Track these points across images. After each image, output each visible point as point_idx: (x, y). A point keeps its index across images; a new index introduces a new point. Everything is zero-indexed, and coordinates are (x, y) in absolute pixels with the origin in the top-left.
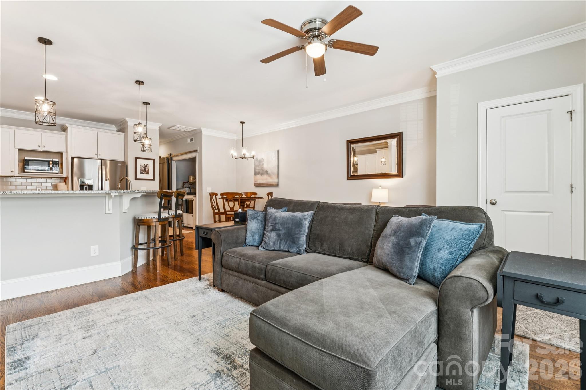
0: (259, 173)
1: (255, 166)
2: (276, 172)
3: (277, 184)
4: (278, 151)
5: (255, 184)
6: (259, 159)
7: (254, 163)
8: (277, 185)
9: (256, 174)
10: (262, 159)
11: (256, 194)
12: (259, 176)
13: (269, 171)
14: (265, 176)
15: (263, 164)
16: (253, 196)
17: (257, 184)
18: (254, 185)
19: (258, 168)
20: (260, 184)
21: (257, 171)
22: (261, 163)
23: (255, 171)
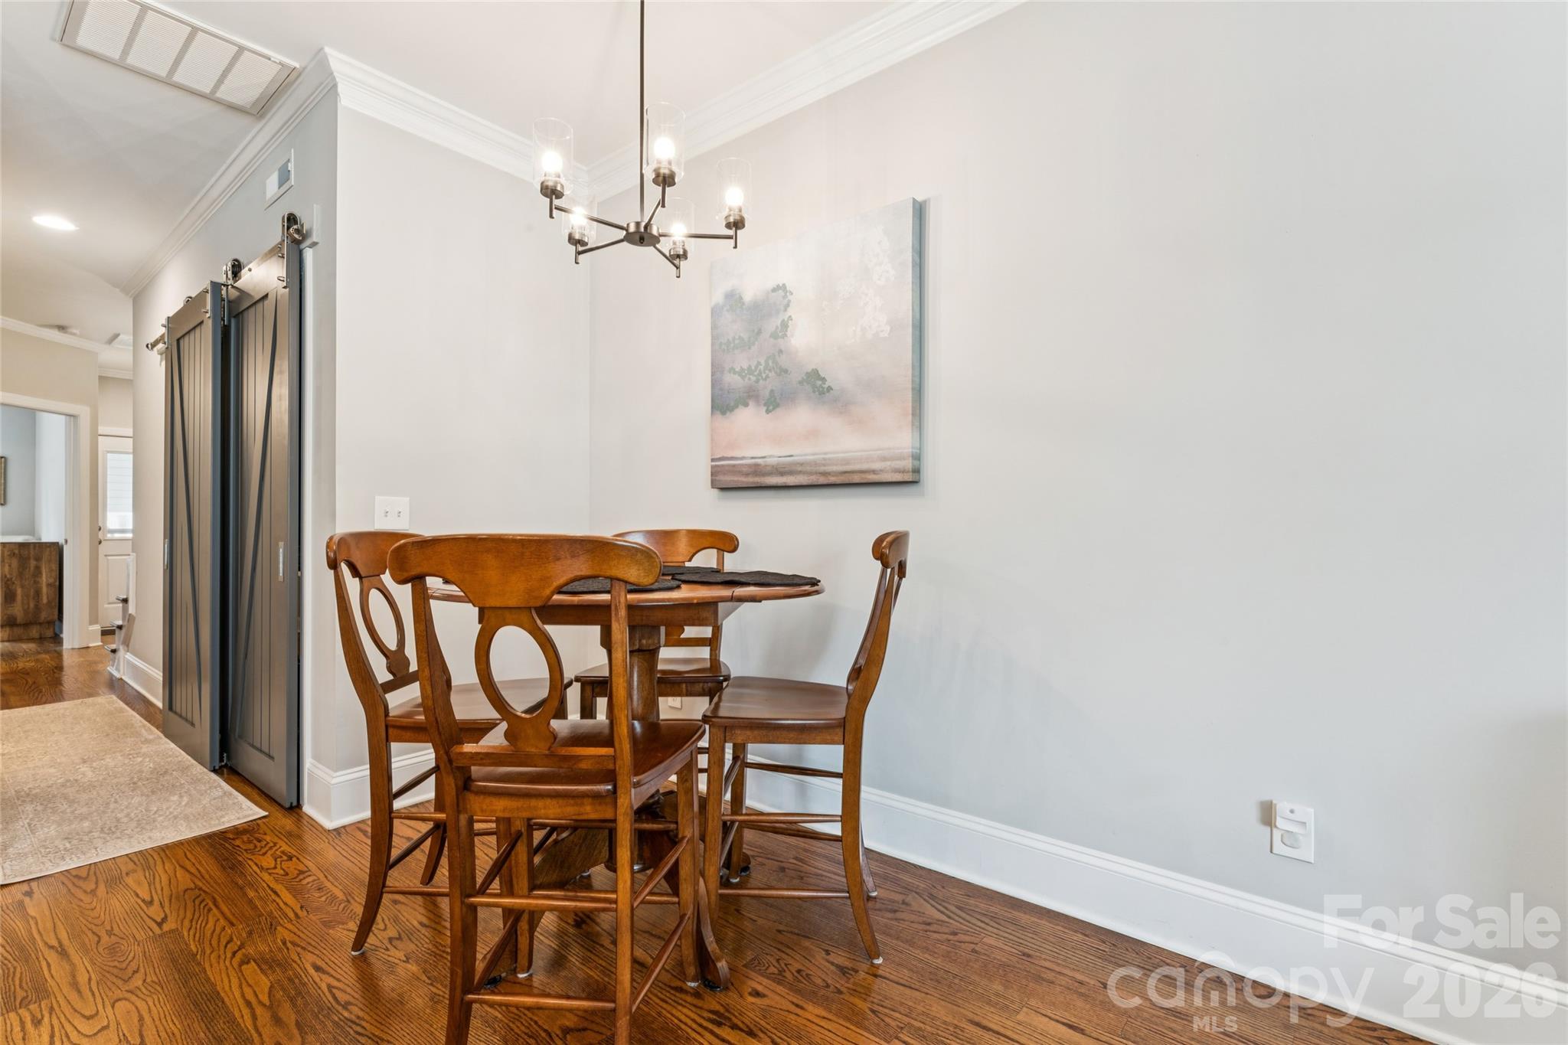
0: (749, 396)
1: (720, 350)
2: (904, 377)
3: (908, 464)
4: (920, 211)
5: (715, 472)
6: (748, 297)
7: (714, 327)
8: (909, 480)
9: (722, 404)
10: (781, 288)
11: (726, 542)
12: (747, 419)
13: (839, 376)
14: (802, 416)
15: (785, 325)
16: (706, 559)
17: (734, 470)
18: (714, 484)
19: (742, 361)
20: (756, 470)
21: (732, 380)
22: (772, 324)
23: (715, 383)
